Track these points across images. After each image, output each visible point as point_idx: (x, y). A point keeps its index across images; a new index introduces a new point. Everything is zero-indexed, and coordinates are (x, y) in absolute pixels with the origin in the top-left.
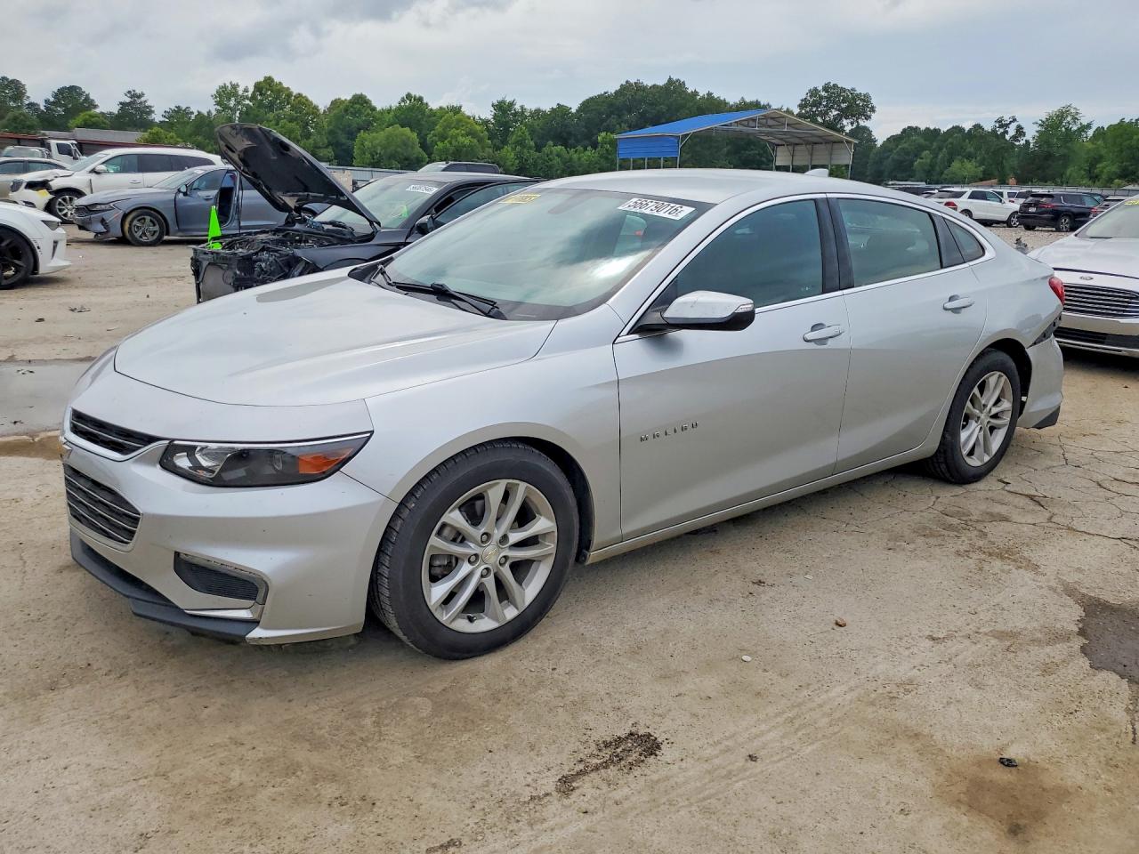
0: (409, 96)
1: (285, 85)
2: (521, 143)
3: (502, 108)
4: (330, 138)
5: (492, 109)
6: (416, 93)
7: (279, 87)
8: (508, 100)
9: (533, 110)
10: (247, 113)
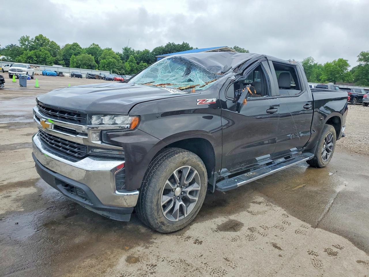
0: (94, 44)
1: (47, 38)
2: (131, 61)
3: (126, 50)
4: (64, 57)
5: (123, 50)
6: (96, 43)
7: (44, 38)
8: (129, 47)
9: (137, 50)
10: (32, 47)
